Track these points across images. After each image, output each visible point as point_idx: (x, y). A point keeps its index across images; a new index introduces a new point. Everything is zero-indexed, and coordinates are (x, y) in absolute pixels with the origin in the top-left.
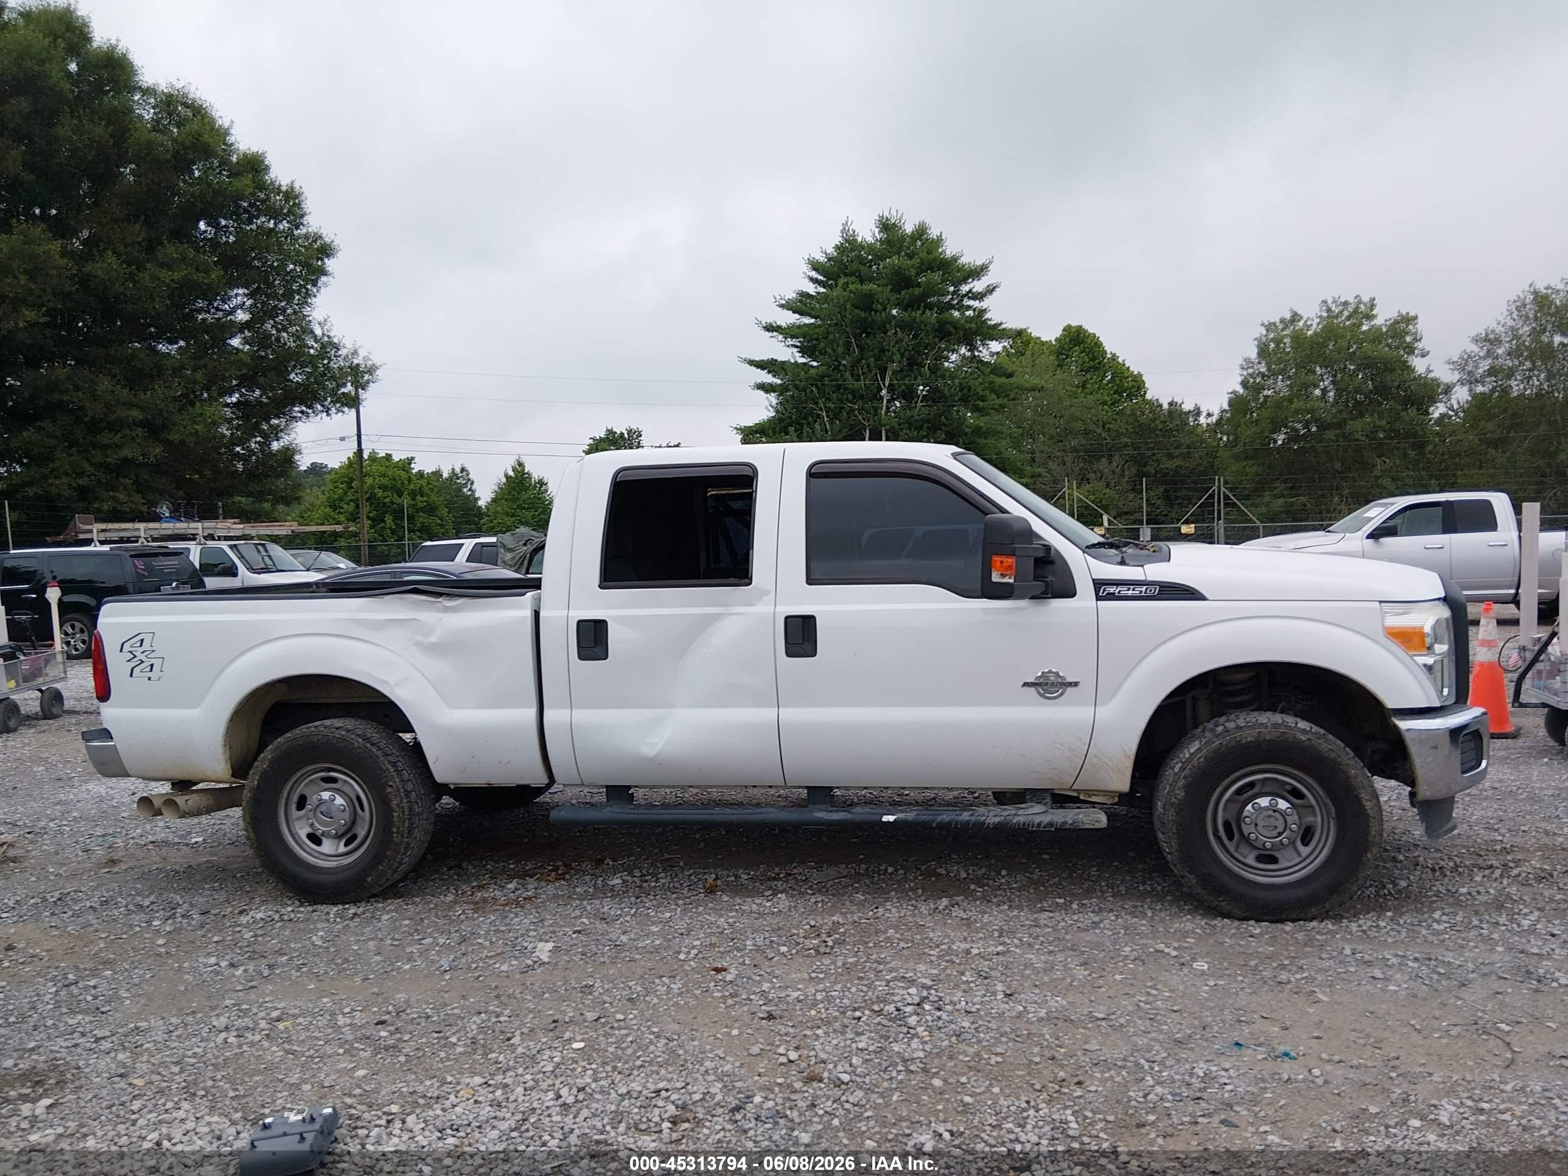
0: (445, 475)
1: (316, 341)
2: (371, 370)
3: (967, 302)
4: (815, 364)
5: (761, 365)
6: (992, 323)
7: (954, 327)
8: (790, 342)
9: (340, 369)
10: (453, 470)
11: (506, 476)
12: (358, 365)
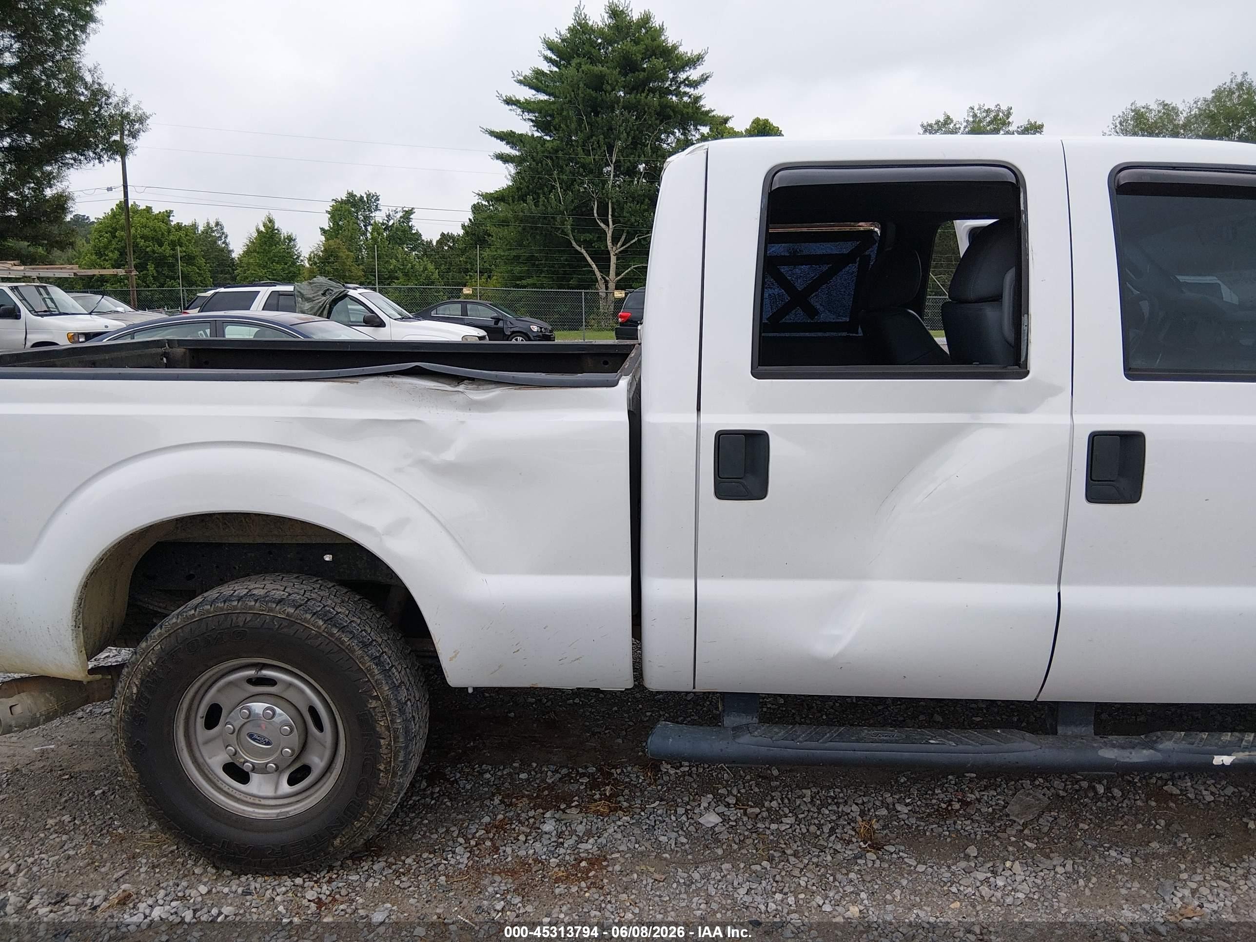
0: (201, 228)
1: (86, 88)
2: (142, 120)
3: (683, 89)
4: (548, 138)
5: (501, 136)
6: (705, 109)
7: (673, 111)
8: (526, 115)
9: (111, 116)
10: (208, 224)
11: (258, 231)
12: (128, 114)
